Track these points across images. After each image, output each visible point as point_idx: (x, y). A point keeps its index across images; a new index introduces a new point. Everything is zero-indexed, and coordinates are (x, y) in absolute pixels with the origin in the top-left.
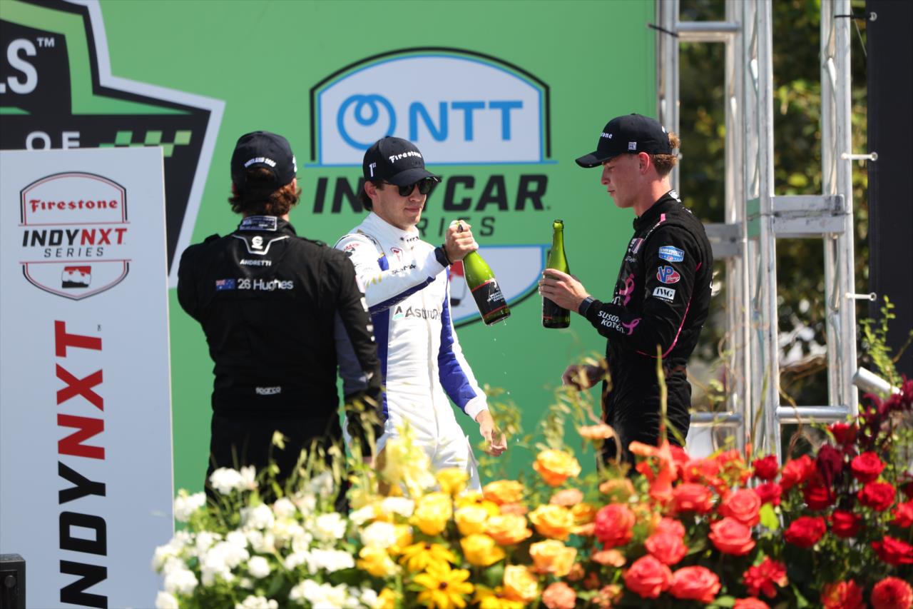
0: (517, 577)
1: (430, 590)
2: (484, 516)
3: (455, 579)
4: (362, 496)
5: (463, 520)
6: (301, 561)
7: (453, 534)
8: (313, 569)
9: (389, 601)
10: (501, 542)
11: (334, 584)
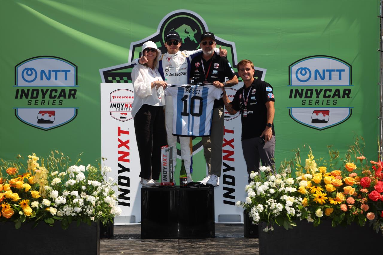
0: (340, 195)
1: (317, 198)
2: (331, 179)
3: (323, 195)
4: (299, 173)
5: (325, 180)
6: (283, 189)
7: (323, 184)
8: (286, 192)
9: (306, 200)
10: (335, 186)
11: (291, 196)
